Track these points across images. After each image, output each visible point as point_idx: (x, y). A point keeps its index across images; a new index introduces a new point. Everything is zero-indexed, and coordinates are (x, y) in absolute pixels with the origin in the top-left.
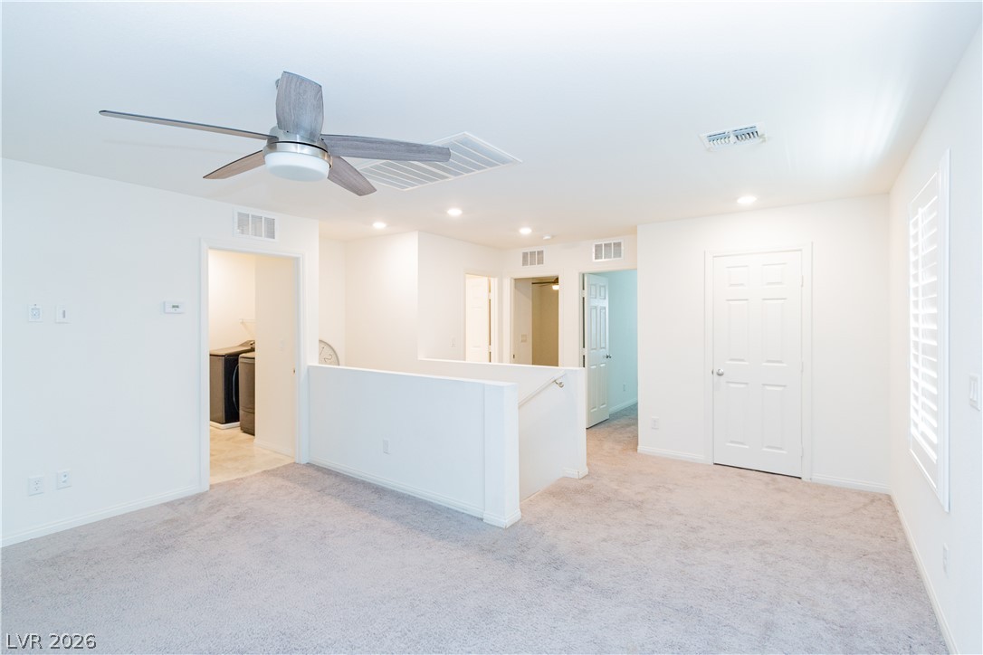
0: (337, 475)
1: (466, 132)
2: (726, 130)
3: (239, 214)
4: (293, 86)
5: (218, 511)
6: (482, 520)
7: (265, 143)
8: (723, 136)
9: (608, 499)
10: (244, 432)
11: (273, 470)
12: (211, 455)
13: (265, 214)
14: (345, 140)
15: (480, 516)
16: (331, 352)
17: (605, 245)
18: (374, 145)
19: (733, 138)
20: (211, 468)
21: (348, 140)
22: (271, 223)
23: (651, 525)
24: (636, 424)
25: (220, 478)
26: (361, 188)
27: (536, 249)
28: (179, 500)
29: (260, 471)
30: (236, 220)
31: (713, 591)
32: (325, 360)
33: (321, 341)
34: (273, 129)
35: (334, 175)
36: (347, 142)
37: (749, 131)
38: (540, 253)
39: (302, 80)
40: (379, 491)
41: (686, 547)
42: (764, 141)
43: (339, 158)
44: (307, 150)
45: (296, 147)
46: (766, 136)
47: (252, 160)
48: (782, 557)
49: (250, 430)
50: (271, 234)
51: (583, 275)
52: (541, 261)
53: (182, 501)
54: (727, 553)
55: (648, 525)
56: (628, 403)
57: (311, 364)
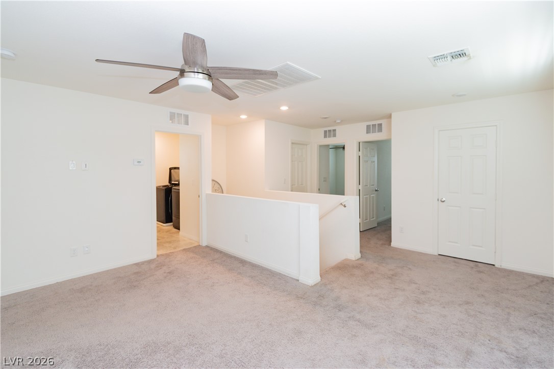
0: (221, 252)
1: (288, 62)
2: (445, 53)
3: (170, 112)
4: (190, 40)
5: (161, 268)
6: (298, 280)
7: (178, 73)
8: (443, 57)
9: (372, 273)
10: (175, 228)
11: (189, 248)
12: (158, 239)
13: (183, 112)
14: (220, 69)
15: (297, 279)
16: (218, 186)
17: (373, 125)
18: (236, 72)
19: (449, 58)
20: (157, 246)
21: (221, 69)
22: (187, 117)
23: (397, 289)
24: (390, 230)
25: (162, 252)
26: (230, 96)
27: (332, 128)
28: (142, 262)
29: (182, 249)
30: (169, 116)
31: (434, 329)
32: (216, 191)
33: (213, 180)
34: (183, 65)
35: (215, 89)
36: (221, 71)
37: (460, 53)
38: (334, 130)
39: (194, 37)
40: (243, 262)
41: (418, 302)
42: (470, 58)
43: (218, 79)
44: (201, 76)
45: (195, 75)
46: (471, 55)
47: (173, 83)
48: (480, 312)
49: (177, 227)
50: (187, 123)
51: (359, 143)
52: (335, 135)
53: (143, 263)
54: (444, 307)
55: (395, 288)
56: (385, 218)
57: (207, 193)
